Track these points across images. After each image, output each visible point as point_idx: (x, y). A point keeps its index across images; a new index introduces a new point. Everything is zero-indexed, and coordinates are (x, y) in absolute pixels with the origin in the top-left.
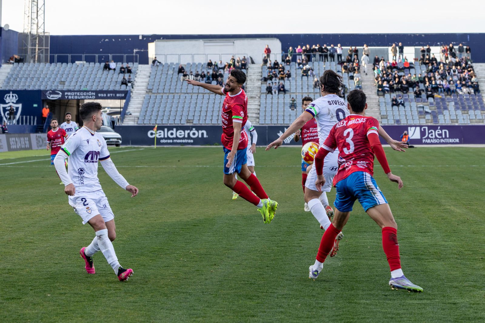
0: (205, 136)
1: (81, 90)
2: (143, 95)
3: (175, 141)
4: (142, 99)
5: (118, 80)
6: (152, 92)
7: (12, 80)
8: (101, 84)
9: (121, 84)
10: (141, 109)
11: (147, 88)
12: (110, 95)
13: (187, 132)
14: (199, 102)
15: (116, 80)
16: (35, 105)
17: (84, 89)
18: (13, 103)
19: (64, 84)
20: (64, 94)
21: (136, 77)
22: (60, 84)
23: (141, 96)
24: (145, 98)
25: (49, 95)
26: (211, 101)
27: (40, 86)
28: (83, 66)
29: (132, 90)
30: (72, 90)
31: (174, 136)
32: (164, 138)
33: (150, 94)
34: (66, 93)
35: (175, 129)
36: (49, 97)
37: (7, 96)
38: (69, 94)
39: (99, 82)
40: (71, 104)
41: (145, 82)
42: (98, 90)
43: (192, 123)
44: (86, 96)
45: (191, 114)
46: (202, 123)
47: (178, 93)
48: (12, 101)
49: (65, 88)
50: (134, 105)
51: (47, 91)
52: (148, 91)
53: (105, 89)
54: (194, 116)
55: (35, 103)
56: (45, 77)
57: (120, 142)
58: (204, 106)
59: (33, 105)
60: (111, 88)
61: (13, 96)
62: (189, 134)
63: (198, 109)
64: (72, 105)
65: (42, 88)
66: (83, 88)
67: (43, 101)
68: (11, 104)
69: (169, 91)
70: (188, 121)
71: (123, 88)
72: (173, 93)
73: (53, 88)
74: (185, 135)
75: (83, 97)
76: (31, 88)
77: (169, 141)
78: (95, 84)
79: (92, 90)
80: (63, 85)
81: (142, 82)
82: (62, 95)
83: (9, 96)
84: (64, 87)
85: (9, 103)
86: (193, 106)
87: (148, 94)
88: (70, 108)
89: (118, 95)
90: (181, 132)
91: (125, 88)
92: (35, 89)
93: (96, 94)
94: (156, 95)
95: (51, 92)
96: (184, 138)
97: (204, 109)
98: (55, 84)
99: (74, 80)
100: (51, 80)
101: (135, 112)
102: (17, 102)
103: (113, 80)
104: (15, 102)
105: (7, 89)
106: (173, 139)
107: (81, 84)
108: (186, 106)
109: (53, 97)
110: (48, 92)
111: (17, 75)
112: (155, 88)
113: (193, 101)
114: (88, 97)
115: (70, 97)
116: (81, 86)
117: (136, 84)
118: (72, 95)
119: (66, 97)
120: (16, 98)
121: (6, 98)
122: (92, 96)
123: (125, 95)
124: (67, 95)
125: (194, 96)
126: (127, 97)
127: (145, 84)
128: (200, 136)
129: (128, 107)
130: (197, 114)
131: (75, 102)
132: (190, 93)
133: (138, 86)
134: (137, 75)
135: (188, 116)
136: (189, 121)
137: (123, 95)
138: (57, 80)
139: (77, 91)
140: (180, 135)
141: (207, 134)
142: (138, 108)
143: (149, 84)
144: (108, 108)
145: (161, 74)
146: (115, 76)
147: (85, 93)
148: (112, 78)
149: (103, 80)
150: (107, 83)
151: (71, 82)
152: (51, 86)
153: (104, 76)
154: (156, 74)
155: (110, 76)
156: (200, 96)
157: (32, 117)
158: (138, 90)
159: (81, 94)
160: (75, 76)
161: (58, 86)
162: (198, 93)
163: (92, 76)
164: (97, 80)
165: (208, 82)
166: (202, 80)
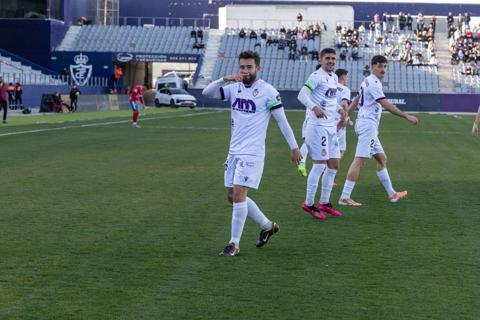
1: (152, 52)
2: (215, 59)
4: (214, 63)
5: (190, 44)
6: (224, 56)
7: (81, 41)
8: (172, 47)
9: (192, 48)
10: (214, 73)
11: (219, 52)
12: (182, 59)
14: (272, 67)
15: (188, 44)
16: (106, 67)
17: (155, 52)
18: (83, 64)
19: (135, 47)
20: (135, 56)
21: (207, 41)
22: (131, 46)
23: (213, 60)
24: (218, 62)
25: (120, 57)
26: (284, 66)
27: (110, 48)
28: (153, 29)
29: (204, 54)
30: (143, 52)
33: (222, 58)
34: (137, 56)
36: (120, 59)
37: (77, 58)
38: (140, 56)
39: (170, 45)
40: (140, 66)
41: (217, 46)
42: (169, 53)
44: (157, 59)
48: (82, 62)
49: (136, 50)
50: (207, 68)
51: (118, 53)
52: (220, 55)
53: (177, 52)
55: (106, 65)
56: (115, 39)
57: (195, 104)
58: (277, 70)
59: (103, 67)
60: (183, 52)
61: (83, 58)
64: (141, 67)
65: (112, 50)
66: (154, 51)
67: (114, 63)
68: (81, 65)
71: (195, 51)
73: (124, 50)
75: (154, 60)
76: (101, 50)
78: (166, 47)
79: (163, 53)
80: (133, 48)
81: (214, 46)
82: (133, 58)
83: (79, 58)
84: (134, 49)
85: (79, 64)
87: (221, 58)
88: (139, 70)
89: (190, 59)
91: (197, 52)
92: (105, 51)
93: (167, 57)
94: (228, 59)
95: (122, 54)
98: (126, 46)
99: (144, 43)
100: (121, 42)
101: (207, 75)
102: (88, 64)
103: (184, 44)
104: (85, 63)
105: (77, 50)
107: (152, 47)
109: (124, 60)
110: (119, 54)
111: (87, 37)
112: (227, 52)
114: (159, 59)
115: (141, 60)
116: (151, 49)
117: (208, 48)
118: (143, 57)
119: (137, 60)
120: (86, 59)
121: (76, 59)
122: (163, 59)
123: (197, 59)
124: (138, 58)
126: (199, 61)
127: (217, 48)
129: (201, 71)
131: (144, 64)
133: (210, 50)
134: (209, 40)
137: (195, 59)
139: (148, 54)
142: (210, 72)
143: (221, 48)
144: (176, 71)
145: (233, 39)
146: (187, 40)
147: (156, 56)
148: (183, 42)
149: (174, 43)
150: (178, 47)
151: (141, 45)
152: (122, 48)
153: (175, 40)
154: (228, 39)
155: (181, 40)
156: (273, 61)
157: (103, 79)
158: (210, 54)
159: (153, 56)
160: (146, 39)
161: (128, 48)
162: (271, 58)
163: (163, 39)
164: (168, 43)
165: (281, 48)
166: (275, 45)
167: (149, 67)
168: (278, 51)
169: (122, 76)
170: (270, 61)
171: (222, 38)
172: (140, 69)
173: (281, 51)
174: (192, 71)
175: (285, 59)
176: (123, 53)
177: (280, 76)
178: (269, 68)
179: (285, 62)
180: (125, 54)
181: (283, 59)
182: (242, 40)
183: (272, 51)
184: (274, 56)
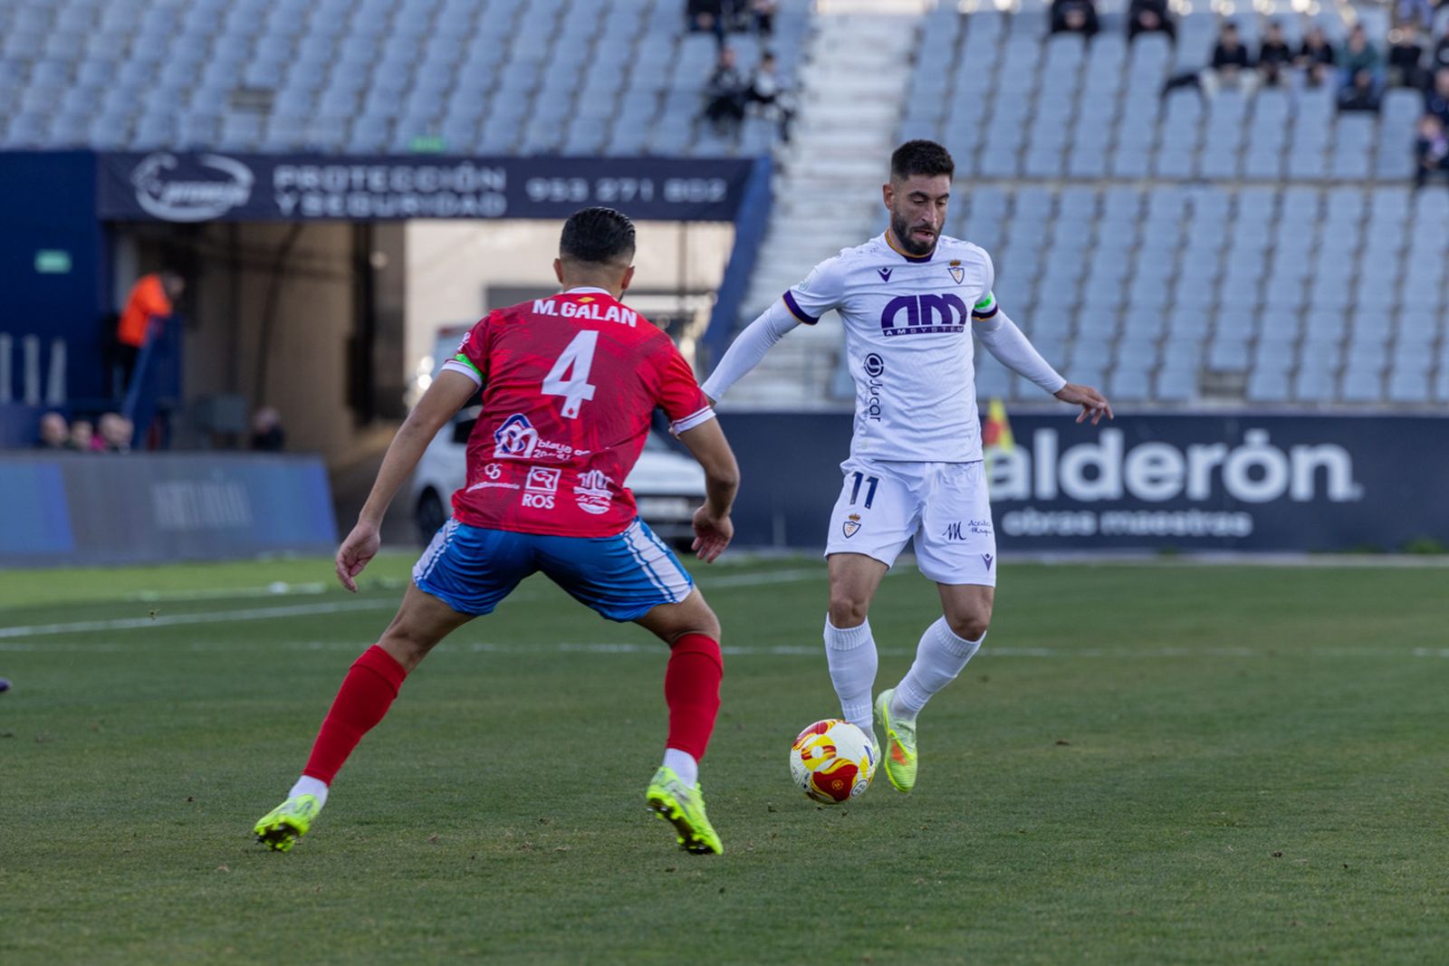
0: (1341, 486)
1: (395, 148)
2: (868, 188)
3: (1113, 522)
8: (548, 107)
9: (696, 113)
12: (619, 193)
13: (1203, 458)
14: (1292, 242)
15: (661, 83)
16: (52, 262)
17: (421, 145)
19: (267, 110)
20: (270, 178)
21: (808, 59)
22: (238, 106)
23: (850, 196)
25: (156, 187)
26: (1383, 239)
27: (82, 120)
29: (783, 153)
30: (327, 149)
31: (1108, 486)
32: (1034, 503)
34: (283, 176)
35: (1112, 440)
36: (156, 197)
38: (308, 177)
39: (532, 93)
40: (309, 255)
41: (881, 97)
42: (525, 150)
43: (1242, 392)
44: (432, 193)
45: (1233, 328)
46: (1315, 393)
47: (1128, 180)
49: (278, 136)
51: (139, 157)
53: (580, 141)
54: (1252, 344)
55: (53, 245)
56: (117, 55)
58: (1332, 272)
59: (30, 261)
60: (625, 142)
62: (1217, 473)
63: (1282, 293)
64: (318, 264)
65: (101, 135)
66: (409, 140)
67: (112, 229)
69: (1065, 163)
70: (1211, 381)
72: (1087, 180)
73: (186, 136)
74: (1185, 480)
75: (409, 204)
76: (17, 136)
77: (1070, 524)
78: (504, 106)
79: (482, 150)
80: (254, 118)
81: (860, 98)
82: (253, 189)
84: (263, 127)
86: (1242, 269)
88: (301, 284)
89: (676, 190)
90: (1155, 462)
91: (728, 139)
93: (507, 180)
95: (169, 162)
96: (1180, 503)
97: (1328, 295)
98: (200, 102)
99: (342, 78)
100: (170, 75)
103: (637, 81)
106: (1099, 507)
107: (395, 111)
108: (1196, 269)
109: (184, 204)
110: (150, 167)
113: (1249, 238)
114: (451, 201)
115: (313, 205)
116: (391, 123)
117: (812, 112)
118: (328, 184)
119: (286, 203)
122: (478, 194)
123: (729, 191)
124: (291, 188)
125: (1256, 203)
126: (748, 209)
127: (879, 112)
128: (1303, 489)
130: (1277, 329)
131: (339, 242)
132: (1221, 180)
133: (827, 126)
134: (819, 48)
135: (1209, 339)
136: (1214, 383)
137: (716, 191)
138: (213, 75)
139: (369, 161)
140: (1155, 481)
141: (1357, 475)
143: (913, 105)
145: (1002, 41)
146: (654, 50)
147: (425, 178)
148: (627, 70)
149: (556, 79)
150: (593, 106)
151: (314, 93)
152: (170, 122)
153: (566, 53)
154: (959, 43)
155: (609, 52)
156: (1300, 201)
157: (32, 347)
158: (825, 154)
159: (400, 178)
160: (351, 51)
161: (218, 121)
162: (1285, 180)
163: (479, 51)
164: (512, 78)
165: (1360, 101)
166: (1313, 82)
167: (379, 260)
168: (1333, 123)
169: (169, 332)
170: (1279, 201)
171: (919, 34)
172: (313, 275)
173: (1358, 127)
174: (698, 292)
175: (1391, 183)
176: (178, 156)
177: (1350, 311)
178: (1270, 253)
179: (1390, 203)
180: (192, 166)
181: (1370, 182)
182: (1068, 46)
183: (1290, 124)
184: (1307, 162)
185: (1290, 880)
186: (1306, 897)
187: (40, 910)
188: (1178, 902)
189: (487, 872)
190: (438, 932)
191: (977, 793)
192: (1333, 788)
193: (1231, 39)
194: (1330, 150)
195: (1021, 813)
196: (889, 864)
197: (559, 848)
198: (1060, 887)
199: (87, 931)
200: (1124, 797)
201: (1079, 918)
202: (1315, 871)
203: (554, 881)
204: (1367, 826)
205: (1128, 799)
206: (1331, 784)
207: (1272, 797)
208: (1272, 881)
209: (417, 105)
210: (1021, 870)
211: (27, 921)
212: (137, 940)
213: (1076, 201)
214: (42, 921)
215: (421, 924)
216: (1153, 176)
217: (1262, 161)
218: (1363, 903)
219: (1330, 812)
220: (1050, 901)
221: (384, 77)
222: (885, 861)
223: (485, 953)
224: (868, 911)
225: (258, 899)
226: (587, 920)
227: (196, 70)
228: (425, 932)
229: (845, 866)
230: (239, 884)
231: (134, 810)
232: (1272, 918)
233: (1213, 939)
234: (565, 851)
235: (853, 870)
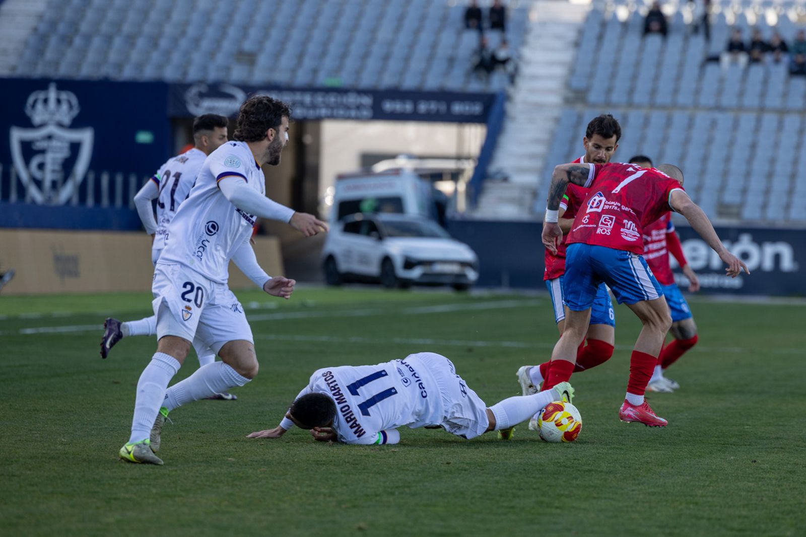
0: (787, 263)
1: (317, 83)
2: (552, 109)
4: (548, 127)
5: (460, 55)
6: (585, 100)
7: (53, 41)
8: (394, 65)
9: (469, 69)
11: (568, 86)
14: (765, 141)
15: (451, 54)
16: (144, 137)
17: (330, 82)
18: (60, 125)
19: (253, 63)
21: (525, 43)
22: (239, 61)
23: (545, 113)
25: (197, 101)
27: (160, 67)
29: (511, 90)
30: (284, 83)
33: (580, 108)
36: (197, 106)
37: (35, 102)
39: (386, 58)
41: (560, 63)
42: (382, 86)
43: (738, 215)
44: (335, 107)
45: (735, 183)
46: (775, 216)
47: (683, 108)
48: (58, 117)
49: (258, 76)
50: (519, 145)
51: (186, 86)
52: (571, 95)
53: (410, 82)
54: (744, 191)
55: (144, 128)
56: (179, 34)
57: (472, 276)
58: (785, 156)
59: (135, 137)
60: (432, 83)
61: (59, 101)
63: (760, 166)
65: (170, 74)
66: (323, 79)
67: (174, 121)
68: (51, 129)
69: (653, 98)
70: (723, 209)
71: (478, 82)
72: (663, 107)
73: (213, 75)
75: (323, 112)
76: (128, 73)
78: (372, 64)
79: (360, 85)
80: (247, 67)
81: (551, 64)
83: (46, 101)
84: (252, 72)
85: (42, 125)
86: (740, 154)
87: (571, 105)
89: (457, 108)
90: (695, 249)
91: (485, 83)
93: (374, 102)
95: (203, 89)
96: (708, 270)
97: (783, 167)
98: (220, 59)
99: (291, 48)
100: (205, 45)
101: (521, 170)
102: (76, 124)
103: (439, 53)
104: (67, 120)
105: (39, 71)
107: (318, 64)
108: (717, 153)
109: (210, 110)
110: (194, 91)
111: (74, 26)
112: (598, 85)
113: (743, 138)
114: (345, 110)
116: (316, 70)
117: (526, 70)
120: (71, 107)
121: (34, 106)
122: (358, 108)
123: (484, 109)
125: (747, 121)
126: (493, 118)
127: (559, 71)
128: (768, 265)
129: (497, 155)
130: (757, 184)
132: (730, 109)
133: (534, 77)
134: (531, 38)
135: (722, 188)
136: (726, 210)
137: (477, 108)
138: (227, 45)
139: (304, 90)
140: (694, 259)
141: (796, 258)
142: (532, 156)
143: (577, 71)
144: (411, 157)
145: (622, 36)
146: (447, 38)
147: (332, 99)
148: (434, 46)
149: (398, 51)
150: (416, 64)
151: (277, 55)
152: (205, 68)
153: (404, 38)
154: (600, 38)
155: (425, 38)
156: (770, 120)
158: (532, 91)
159: (319, 99)
160: (296, 35)
161: (228, 69)
162: (762, 109)
164: (377, 50)
165: (801, 70)
166: (777, 61)
167: (308, 140)
168: (787, 82)
170: (759, 120)
171: (581, 32)
173: (797, 83)
174: (468, 158)
176: (207, 85)
178: (753, 146)
182: (654, 41)
183: (765, 82)
184: (773, 100)
185: (760, 476)
186: (768, 485)
187: (131, 479)
188: (704, 486)
189: (356, 462)
190: (331, 495)
191: (603, 424)
192: (782, 425)
193: (737, 37)
194: (785, 95)
195: (625, 436)
196: (559, 463)
197: (393, 450)
198: (644, 476)
199: (154, 491)
200: (677, 428)
201: (654, 494)
202: (772, 471)
203: (390, 468)
204: (799, 446)
205: (679, 429)
206: (781, 423)
207: (751, 430)
208: (751, 476)
209: (329, 62)
210: (625, 467)
211: (124, 484)
212: (180, 496)
213: (657, 117)
214: (132, 484)
215: (323, 490)
216: (696, 106)
217: (751, 100)
218: (797, 489)
219: (780, 438)
220: (639, 484)
221: (313, 48)
222: (556, 461)
223: (354, 507)
224: (548, 488)
225: (240, 474)
226: (407, 490)
227: (218, 43)
228: (325, 495)
229: (536, 463)
230: (231, 466)
231: (180, 424)
232: (751, 495)
233: (721, 507)
234: (395, 452)
235: (541, 465)
